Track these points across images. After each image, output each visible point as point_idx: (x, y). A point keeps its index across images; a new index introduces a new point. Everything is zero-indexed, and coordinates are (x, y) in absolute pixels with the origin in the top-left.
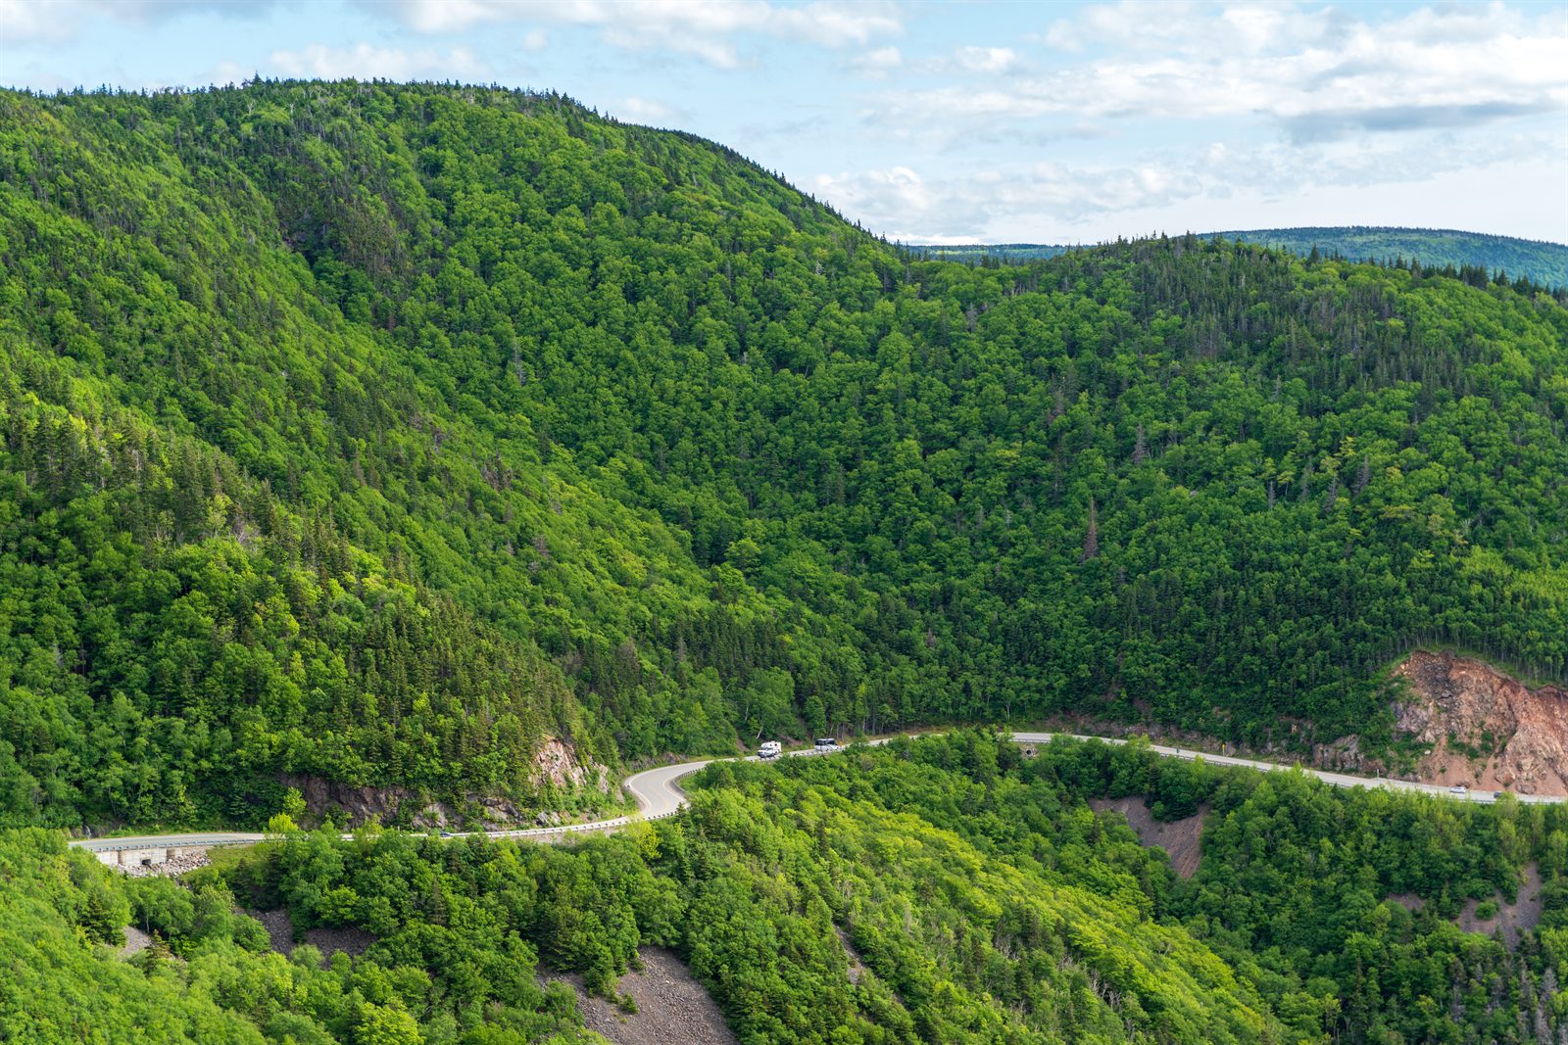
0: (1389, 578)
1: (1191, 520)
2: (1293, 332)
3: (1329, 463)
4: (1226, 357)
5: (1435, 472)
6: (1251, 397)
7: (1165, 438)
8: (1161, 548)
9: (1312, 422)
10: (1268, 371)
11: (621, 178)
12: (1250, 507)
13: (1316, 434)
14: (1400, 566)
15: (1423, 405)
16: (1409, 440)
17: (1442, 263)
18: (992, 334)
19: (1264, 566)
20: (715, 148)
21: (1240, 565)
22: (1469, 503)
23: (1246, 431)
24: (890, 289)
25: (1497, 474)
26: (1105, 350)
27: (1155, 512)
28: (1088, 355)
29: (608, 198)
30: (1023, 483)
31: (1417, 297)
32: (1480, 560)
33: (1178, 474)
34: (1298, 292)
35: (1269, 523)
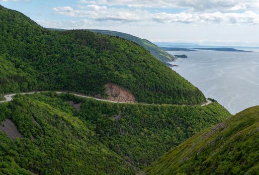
0: (105, 74)
1: (81, 66)
2: (95, 43)
3: (99, 59)
4: (86, 45)
5: (111, 61)
6: (89, 50)
7: (78, 55)
8: (77, 69)
9: (96, 54)
10: (91, 48)
11: (7, 16)
12: (88, 64)
13: (97, 56)
14: (107, 73)
15: (110, 53)
16: (109, 57)
17: (114, 35)
18: (56, 40)
19: (90, 72)
20: (20, 13)
21: (87, 72)
22: (115, 66)
23: (88, 55)
24: (43, 33)
25: (119, 62)
26: (71, 43)
27: (76, 64)
28: (69, 44)
29: (5, 18)
30: (59, 60)
31: (110, 39)
32: (116, 73)
33: (80, 60)
34: (96, 38)
35: (90, 67)
